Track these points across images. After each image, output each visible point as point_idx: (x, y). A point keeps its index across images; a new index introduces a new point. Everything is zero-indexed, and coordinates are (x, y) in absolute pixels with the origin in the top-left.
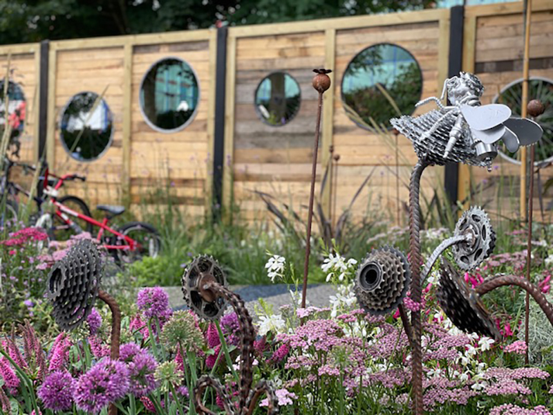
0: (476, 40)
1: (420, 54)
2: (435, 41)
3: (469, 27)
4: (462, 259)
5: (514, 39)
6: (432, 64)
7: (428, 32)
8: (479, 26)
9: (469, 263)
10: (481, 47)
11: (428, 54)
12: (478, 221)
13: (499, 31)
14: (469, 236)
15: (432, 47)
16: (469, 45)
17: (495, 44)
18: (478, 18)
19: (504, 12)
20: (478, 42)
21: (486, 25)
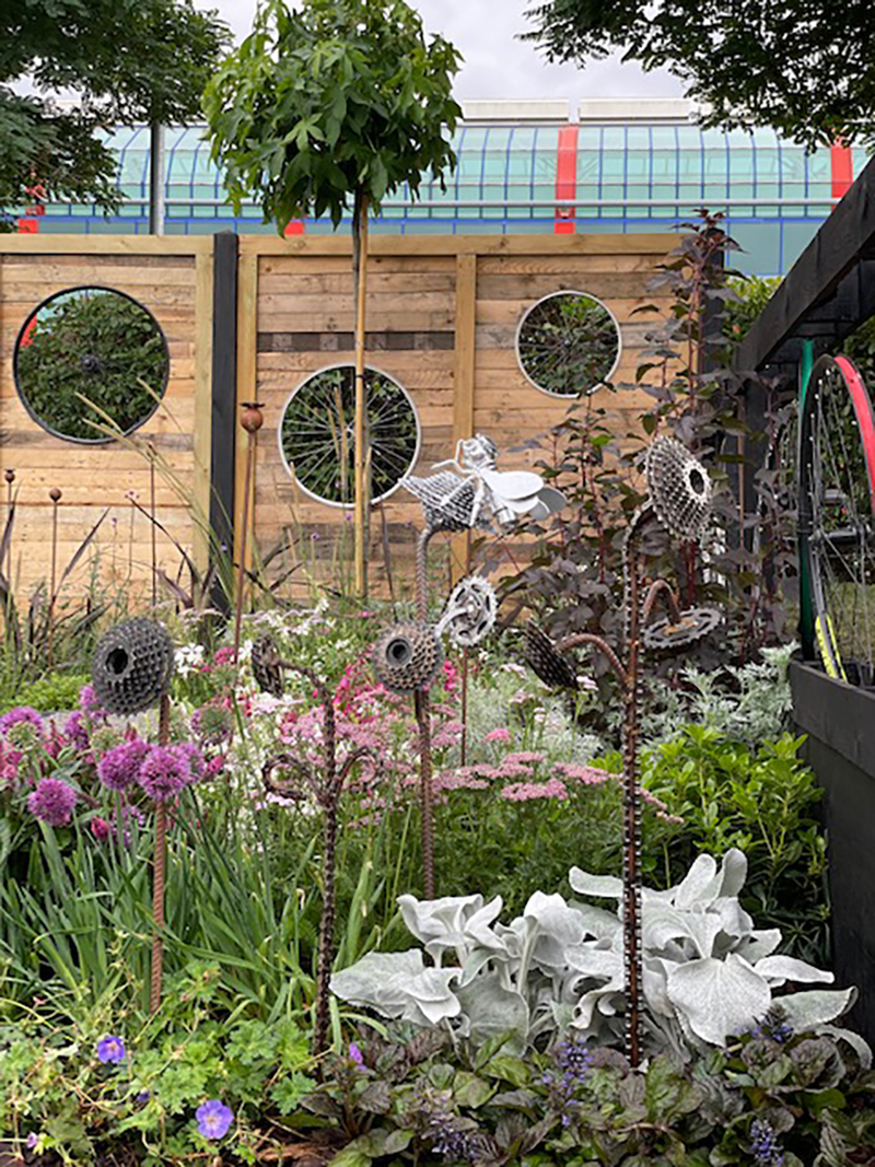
0: (258, 295)
1: (164, 312)
2: (189, 291)
3: (247, 272)
4: (461, 633)
5: (320, 298)
6: (183, 330)
7: (176, 274)
8: (263, 271)
9: (470, 637)
10: (266, 307)
11: (177, 313)
12: (478, 591)
13: (295, 283)
14: (471, 608)
15: (184, 300)
16: (247, 302)
17: (289, 303)
18: (259, 256)
19: (303, 252)
20: (262, 298)
21: (273, 271)
